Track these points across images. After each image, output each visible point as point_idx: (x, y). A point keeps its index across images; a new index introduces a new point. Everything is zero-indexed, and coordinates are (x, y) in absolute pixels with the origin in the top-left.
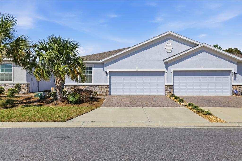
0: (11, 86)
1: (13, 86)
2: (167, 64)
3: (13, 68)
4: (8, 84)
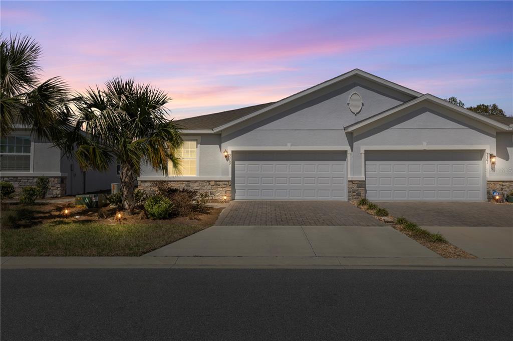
0: (29, 181)
1: (31, 181)
2: (352, 137)
3: (32, 144)
4: (21, 178)
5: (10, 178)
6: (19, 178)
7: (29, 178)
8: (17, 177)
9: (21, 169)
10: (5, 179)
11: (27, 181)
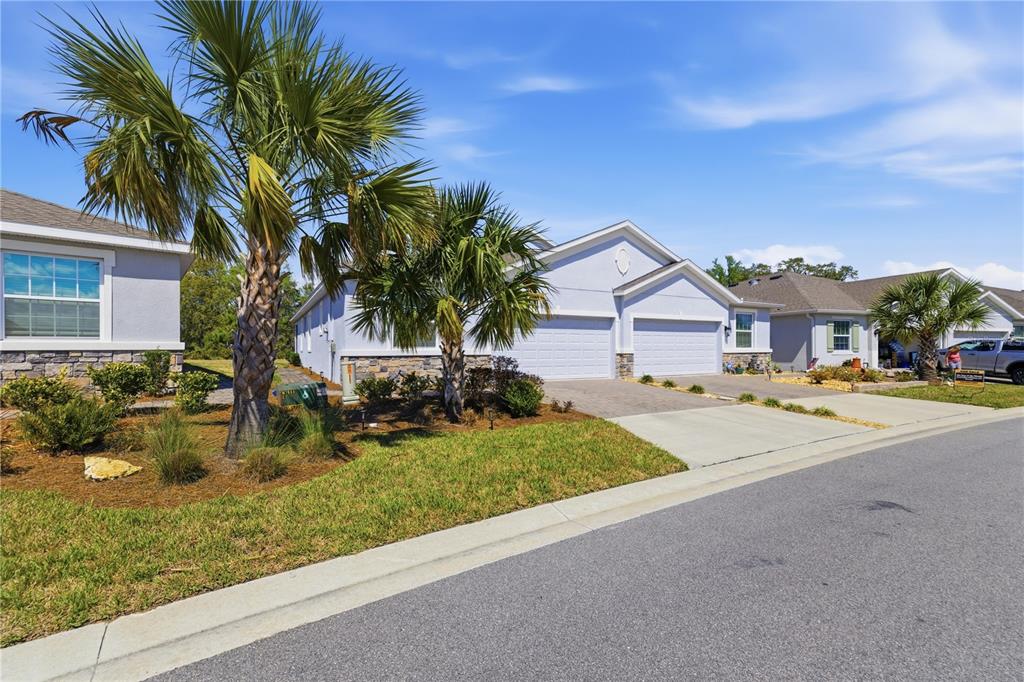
0: (101, 360)
1: (109, 360)
2: (621, 303)
3: (108, 278)
4: (79, 354)
5: (47, 355)
6: (72, 354)
7: (100, 354)
8: (67, 352)
9: (74, 333)
10: (28, 357)
11: (96, 360)
